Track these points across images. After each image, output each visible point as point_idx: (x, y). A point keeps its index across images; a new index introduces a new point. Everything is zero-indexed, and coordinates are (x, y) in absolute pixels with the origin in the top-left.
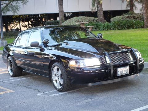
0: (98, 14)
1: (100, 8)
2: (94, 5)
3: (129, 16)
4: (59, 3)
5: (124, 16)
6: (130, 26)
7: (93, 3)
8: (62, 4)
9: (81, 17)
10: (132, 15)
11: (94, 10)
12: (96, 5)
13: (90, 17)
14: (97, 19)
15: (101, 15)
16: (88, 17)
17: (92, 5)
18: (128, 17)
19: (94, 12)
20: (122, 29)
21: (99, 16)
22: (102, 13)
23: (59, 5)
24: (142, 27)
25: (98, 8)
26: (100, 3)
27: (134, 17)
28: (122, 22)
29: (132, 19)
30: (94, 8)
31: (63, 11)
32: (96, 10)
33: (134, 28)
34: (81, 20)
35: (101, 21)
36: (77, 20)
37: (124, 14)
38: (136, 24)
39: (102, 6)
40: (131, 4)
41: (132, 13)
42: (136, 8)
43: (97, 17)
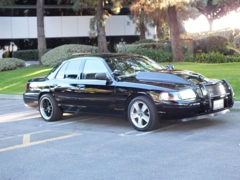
0: (99, 40)
1: (101, 33)
2: (93, 28)
3: (146, 45)
4: (38, 24)
5: (141, 44)
7: (91, 25)
8: (43, 26)
10: (151, 43)
11: (92, 35)
12: (96, 27)
13: (86, 46)
14: (97, 48)
16: (83, 45)
18: (145, 47)
19: (93, 38)
21: (100, 44)
22: (105, 40)
23: (38, 26)
25: (98, 32)
26: (103, 25)
27: (154, 47)
29: (152, 48)
30: (92, 32)
31: (44, 36)
32: (96, 35)
34: (73, 49)
35: (103, 51)
36: (68, 49)
37: (137, 42)
38: (160, 56)
39: (104, 29)
40: (142, 28)
41: (150, 41)
42: (148, 33)
43: (97, 46)
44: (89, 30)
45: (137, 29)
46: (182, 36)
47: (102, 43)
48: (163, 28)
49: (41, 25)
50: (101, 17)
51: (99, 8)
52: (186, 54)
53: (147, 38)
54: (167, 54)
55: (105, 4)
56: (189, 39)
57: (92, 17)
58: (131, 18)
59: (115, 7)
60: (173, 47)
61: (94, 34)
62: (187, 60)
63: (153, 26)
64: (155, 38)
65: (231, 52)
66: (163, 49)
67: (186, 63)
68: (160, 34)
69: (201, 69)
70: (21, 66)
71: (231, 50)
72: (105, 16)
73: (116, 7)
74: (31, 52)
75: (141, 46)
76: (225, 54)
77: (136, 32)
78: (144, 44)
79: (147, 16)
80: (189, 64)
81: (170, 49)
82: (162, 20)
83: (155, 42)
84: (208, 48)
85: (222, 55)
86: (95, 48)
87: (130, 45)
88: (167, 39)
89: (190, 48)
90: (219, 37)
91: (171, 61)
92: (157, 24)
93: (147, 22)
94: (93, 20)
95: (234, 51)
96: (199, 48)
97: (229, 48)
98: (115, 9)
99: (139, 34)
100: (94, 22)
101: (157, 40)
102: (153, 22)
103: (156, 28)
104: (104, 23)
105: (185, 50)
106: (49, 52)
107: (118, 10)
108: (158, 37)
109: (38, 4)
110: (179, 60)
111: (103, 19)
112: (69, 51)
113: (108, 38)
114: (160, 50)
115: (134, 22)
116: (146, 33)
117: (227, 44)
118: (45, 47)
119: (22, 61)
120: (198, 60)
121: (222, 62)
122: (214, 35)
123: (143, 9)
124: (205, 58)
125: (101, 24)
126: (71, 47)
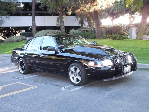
1: (62, 24)
8: (35, 20)
9: (49, 30)
12: (60, 22)
15: (63, 29)
17: (57, 22)
18: (83, 31)
19: (58, 27)
21: (61, 29)
22: (64, 28)
27: (87, 31)
30: (58, 24)
31: (35, 25)
32: (60, 25)
34: (49, 32)
35: (63, 33)
37: (79, 29)
38: (90, 36)
39: (63, 22)
40: (82, 22)
41: (85, 28)
42: (85, 25)
44: (56, 23)
45: (79, 23)
46: (100, 26)
48: (91, 22)
49: (34, 20)
51: (61, 12)
52: (102, 35)
53: (84, 27)
54: (93, 34)
55: (64, 10)
56: (103, 28)
57: (58, 17)
58: (77, 18)
59: (68, 12)
60: (96, 31)
61: (59, 25)
62: (103, 38)
63: (87, 21)
64: (87, 27)
65: (124, 34)
66: (91, 32)
67: (102, 39)
68: (90, 25)
69: (111, 43)
70: (25, 39)
71: (123, 33)
72: (64, 16)
73: (69, 12)
74: (30, 33)
76: (121, 35)
77: (79, 24)
78: (82, 30)
79: (84, 16)
80: (104, 40)
81: (95, 32)
82: (91, 19)
83: (88, 29)
84: (112, 32)
85: (120, 35)
86: (59, 31)
87: (76, 30)
88: (93, 28)
89: (104, 32)
90: (118, 27)
91: (95, 38)
92: (89, 20)
93: (84, 19)
95: (125, 34)
96: (108, 32)
97: (123, 32)
99: (80, 25)
100: (59, 19)
101: (88, 28)
102: (87, 20)
103: (88, 22)
104: (64, 19)
105: (102, 33)
106: (38, 33)
107: (70, 13)
108: (89, 26)
109: (32, 10)
110: (99, 38)
111: (63, 18)
112: (47, 33)
113: (65, 27)
114: (90, 33)
115: (78, 20)
116: (84, 25)
117: (122, 30)
119: (25, 37)
120: (108, 38)
122: (116, 26)
123: (82, 13)
124: (111, 37)
125: (62, 20)
126: (48, 30)
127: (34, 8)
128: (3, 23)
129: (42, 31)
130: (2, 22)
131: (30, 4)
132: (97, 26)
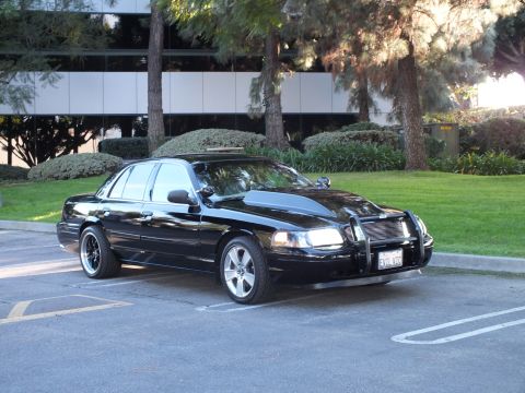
0: (269, 123)
1: (273, 107)
2: (256, 97)
3: (359, 134)
4: (149, 87)
5: (348, 133)
6: (364, 164)
7: (252, 91)
8: (160, 90)
9: (217, 131)
10: (370, 132)
11: (256, 113)
12: (262, 96)
13: (243, 133)
14: (265, 137)
16: (237, 132)
17: (252, 96)
18: (357, 137)
19: (255, 118)
20: (340, 170)
21: (269, 130)
22: (279, 122)
23: (149, 90)
24: (400, 167)
25: (267, 105)
26: (276, 92)
27: (375, 138)
28: (343, 151)
29: (370, 141)
30: (256, 106)
31: (161, 110)
32: (263, 111)
33: (374, 170)
34: (216, 139)
35: (276, 144)
36: (205, 138)
37: (344, 128)
38: (382, 158)
39: (279, 100)
40: (362, 99)
41: (370, 127)
42: (376, 110)
43: (264, 134)
44: (249, 101)
45: (352, 101)
47: (274, 127)
49: (155, 89)
50: (273, 76)
51: (270, 58)
52: (440, 154)
53: (374, 117)
54: (397, 153)
55: (283, 49)
56: (450, 125)
57: (257, 75)
59: (301, 57)
60: (407, 140)
61: (259, 109)
62: (440, 168)
64: (391, 119)
66: (394, 143)
72: (282, 74)
73: (304, 57)
75: (348, 136)
77: (350, 107)
78: (356, 133)
85: (513, 158)
86: (260, 137)
89: (449, 140)
91: (403, 169)
94: (257, 81)
96: (474, 142)
98: (302, 61)
99: (356, 110)
100: (259, 85)
104: (279, 88)
105: (434, 149)
106: (169, 143)
107: (309, 63)
109: (150, 48)
110: (418, 167)
111: (277, 81)
112: (208, 142)
116: (371, 110)
118: (163, 132)
120: (459, 168)
121: (511, 172)
124: (475, 163)
125: (272, 89)
126: (212, 133)
127: (157, 37)
128: (29, 102)
129: (187, 134)
130: (27, 98)
131: (143, 21)
132: (412, 120)
